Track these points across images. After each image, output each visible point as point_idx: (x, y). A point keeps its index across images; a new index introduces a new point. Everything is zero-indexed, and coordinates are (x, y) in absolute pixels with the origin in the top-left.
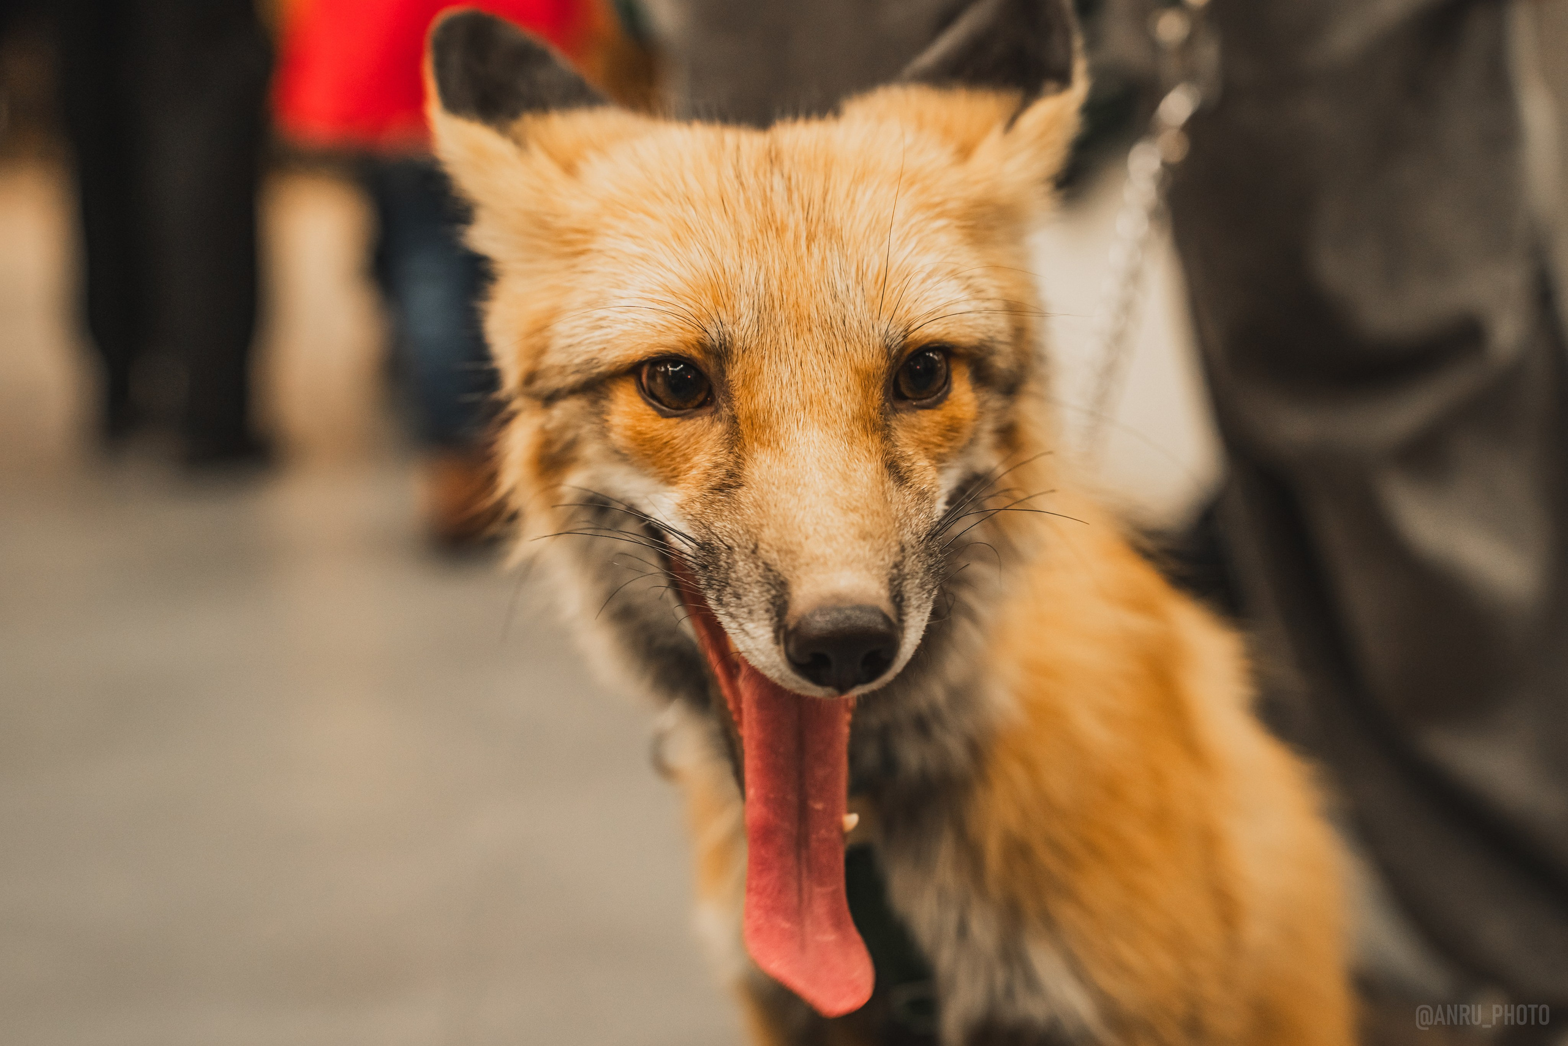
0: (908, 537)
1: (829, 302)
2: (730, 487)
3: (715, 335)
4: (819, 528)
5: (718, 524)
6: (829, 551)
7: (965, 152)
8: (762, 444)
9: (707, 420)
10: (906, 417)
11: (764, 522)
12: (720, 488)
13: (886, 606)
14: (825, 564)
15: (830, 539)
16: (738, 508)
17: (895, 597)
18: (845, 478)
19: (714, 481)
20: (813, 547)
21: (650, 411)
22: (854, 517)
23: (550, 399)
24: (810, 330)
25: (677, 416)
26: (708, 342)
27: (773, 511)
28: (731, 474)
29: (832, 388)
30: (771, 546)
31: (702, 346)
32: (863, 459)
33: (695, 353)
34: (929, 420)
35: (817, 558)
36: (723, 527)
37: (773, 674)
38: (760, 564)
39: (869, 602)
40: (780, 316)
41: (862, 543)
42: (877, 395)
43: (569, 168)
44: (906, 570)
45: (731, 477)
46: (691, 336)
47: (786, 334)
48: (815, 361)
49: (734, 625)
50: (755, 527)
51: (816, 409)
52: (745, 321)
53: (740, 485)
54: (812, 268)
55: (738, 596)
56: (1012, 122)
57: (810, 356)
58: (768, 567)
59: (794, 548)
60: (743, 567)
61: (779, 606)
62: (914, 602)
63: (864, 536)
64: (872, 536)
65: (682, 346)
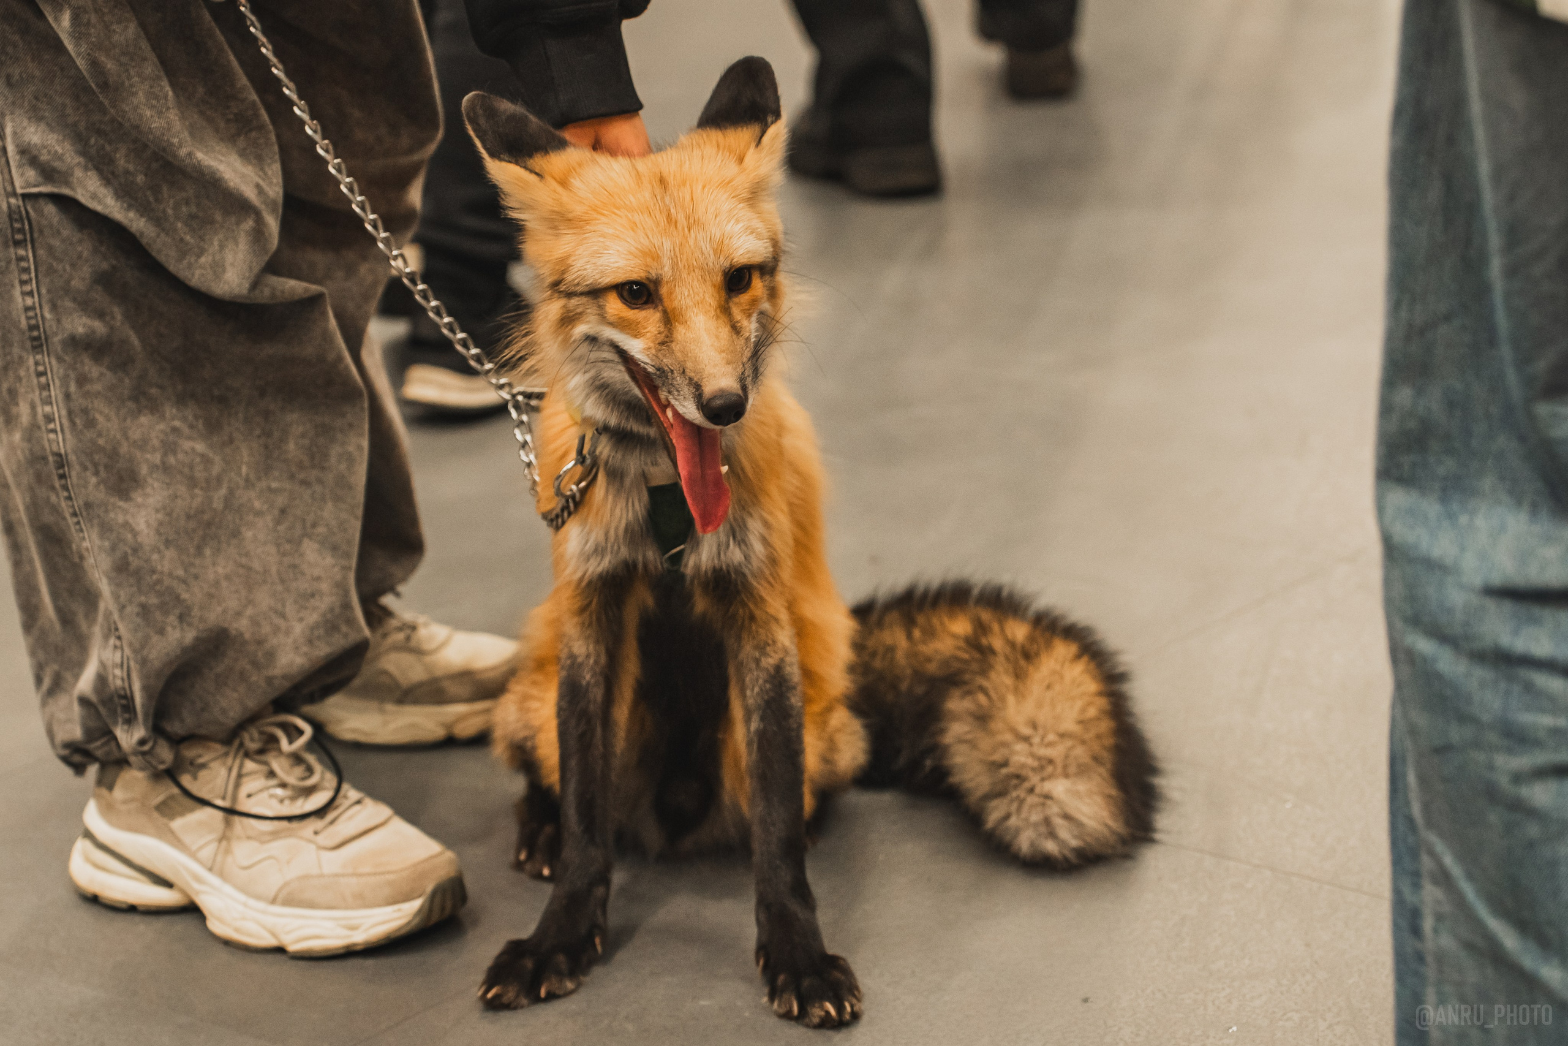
0: (745, 360)
1: (700, 256)
2: (667, 342)
3: (654, 275)
4: (710, 362)
5: (664, 360)
6: (715, 371)
7: (741, 160)
8: (679, 323)
9: (651, 311)
10: (736, 300)
11: (686, 359)
12: (662, 343)
13: (740, 392)
14: (715, 376)
15: (715, 366)
16: (672, 352)
17: (743, 387)
18: (717, 337)
19: (659, 340)
20: (709, 370)
21: (624, 306)
22: (724, 355)
23: (570, 295)
24: (694, 270)
25: (637, 308)
26: (650, 277)
27: (690, 355)
28: (667, 337)
29: (707, 295)
30: (691, 370)
31: (648, 279)
32: (723, 327)
33: (644, 281)
34: (744, 298)
35: (712, 374)
36: (667, 362)
37: (697, 422)
38: (687, 377)
39: (734, 391)
40: (681, 265)
41: (728, 366)
42: (723, 294)
43: (564, 183)
44: (746, 376)
45: (667, 338)
46: (643, 275)
47: (684, 275)
48: (698, 285)
49: (677, 403)
50: (682, 361)
51: (700, 305)
52: (666, 269)
53: (672, 341)
54: (691, 242)
55: (678, 391)
56: (759, 142)
57: (695, 283)
58: (691, 379)
59: (702, 371)
60: (679, 380)
61: (698, 397)
62: (750, 388)
63: (728, 363)
64: (732, 362)
65: (639, 278)
